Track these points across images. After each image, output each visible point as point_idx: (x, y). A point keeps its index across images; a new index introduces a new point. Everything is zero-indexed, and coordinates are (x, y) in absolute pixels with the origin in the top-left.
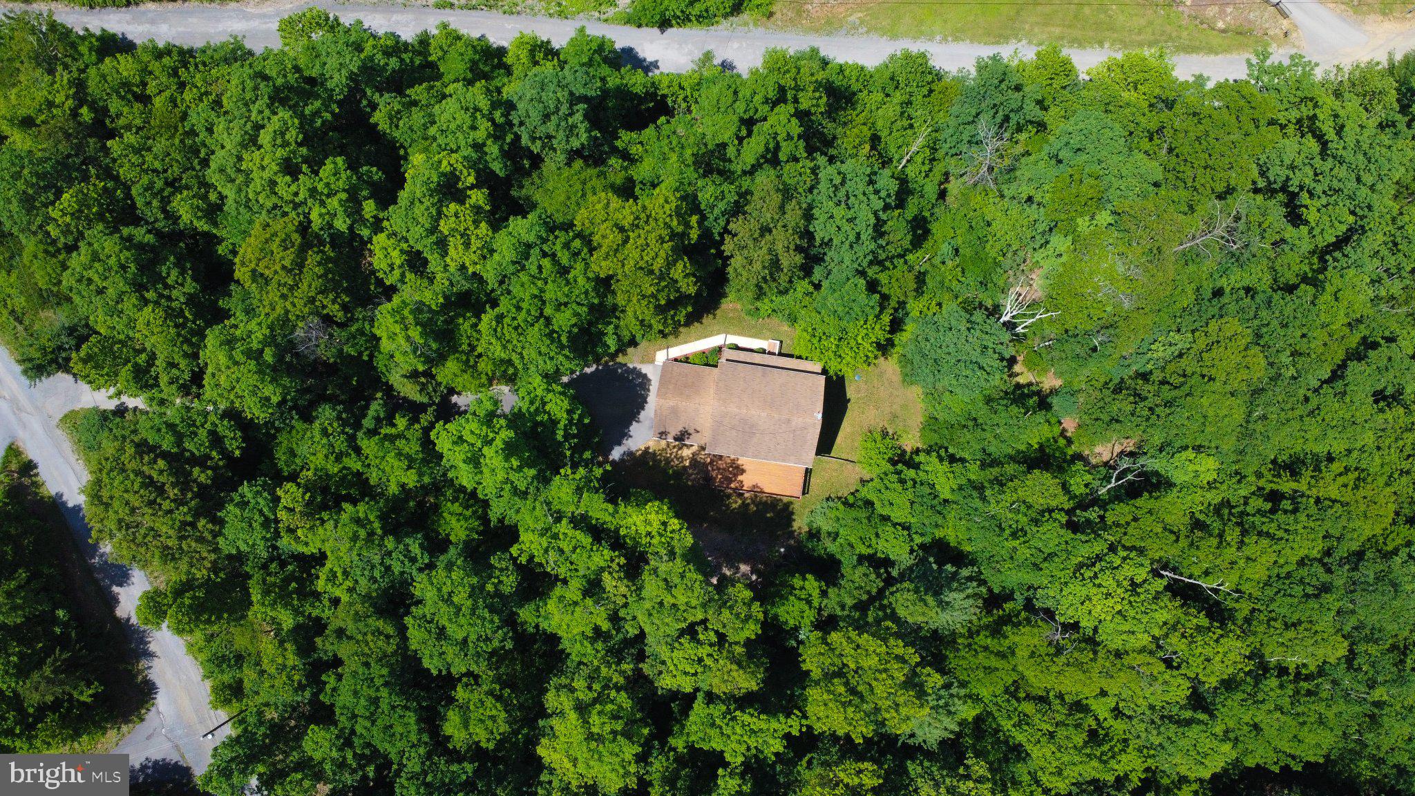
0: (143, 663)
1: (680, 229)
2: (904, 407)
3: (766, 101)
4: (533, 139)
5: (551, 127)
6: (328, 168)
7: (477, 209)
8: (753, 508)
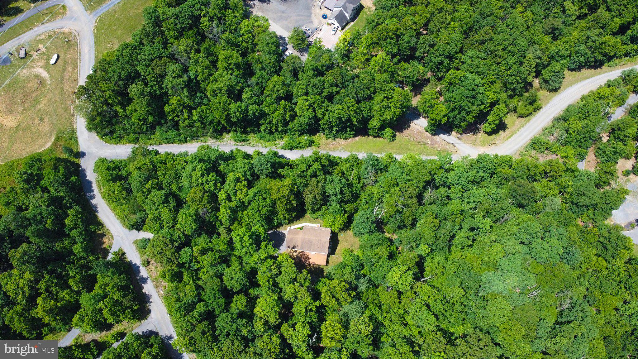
0: (148, 304)
1: (292, 189)
2: (355, 243)
3: (313, 161)
4: (258, 171)
5: (262, 167)
6: (211, 174)
7: (244, 186)
8: (313, 269)
